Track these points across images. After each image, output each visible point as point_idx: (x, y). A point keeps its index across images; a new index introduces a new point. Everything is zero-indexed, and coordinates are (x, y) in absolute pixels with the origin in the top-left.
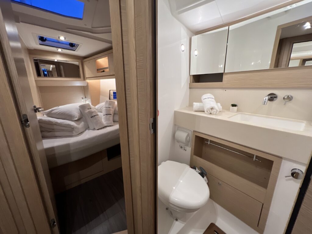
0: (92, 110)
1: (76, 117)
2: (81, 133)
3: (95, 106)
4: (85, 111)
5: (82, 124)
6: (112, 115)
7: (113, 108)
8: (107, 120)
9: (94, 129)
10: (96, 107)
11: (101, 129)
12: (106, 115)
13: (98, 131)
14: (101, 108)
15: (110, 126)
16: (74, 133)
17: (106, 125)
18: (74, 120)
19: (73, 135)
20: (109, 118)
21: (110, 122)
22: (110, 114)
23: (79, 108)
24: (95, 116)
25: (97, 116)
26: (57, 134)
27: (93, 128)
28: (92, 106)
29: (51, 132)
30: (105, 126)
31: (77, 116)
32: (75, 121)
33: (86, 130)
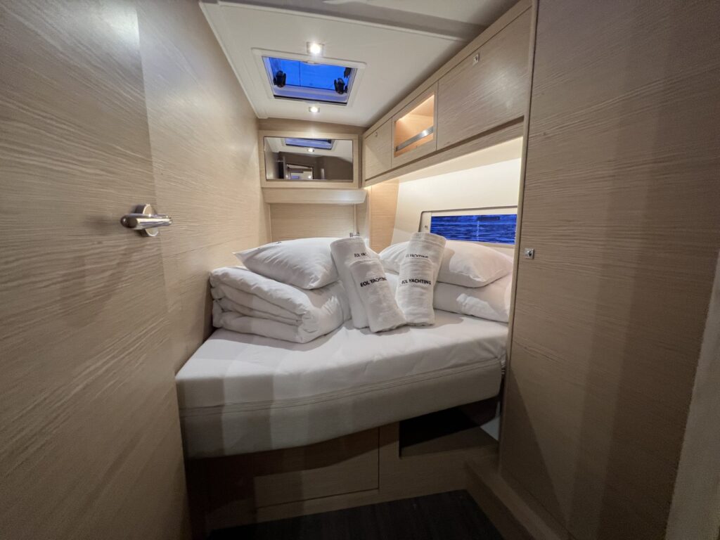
0: (368, 259)
1: (316, 279)
2: (325, 335)
3: (378, 252)
4: (346, 263)
5: (332, 303)
6: (433, 283)
7: (436, 258)
8: (412, 300)
9: (366, 329)
10: (381, 254)
11: (390, 331)
12: (413, 281)
13: (376, 337)
14: (395, 258)
15: (423, 325)
16: (302, 335)
17: (407, 319)
18: (308, 287)
19: (297, 338)
20: (422, 294)
21: (423, 310)
22: (426, 282)
23: (329, 248)
24: (373, 281)
25: (381, 282)
26: (256, 325)
27: (363, 325)
28: (368, 249)
29: (245, 315)
30: (405, 322)
31: (320, 277)
32: (311, 293)
33: (339, 327)
